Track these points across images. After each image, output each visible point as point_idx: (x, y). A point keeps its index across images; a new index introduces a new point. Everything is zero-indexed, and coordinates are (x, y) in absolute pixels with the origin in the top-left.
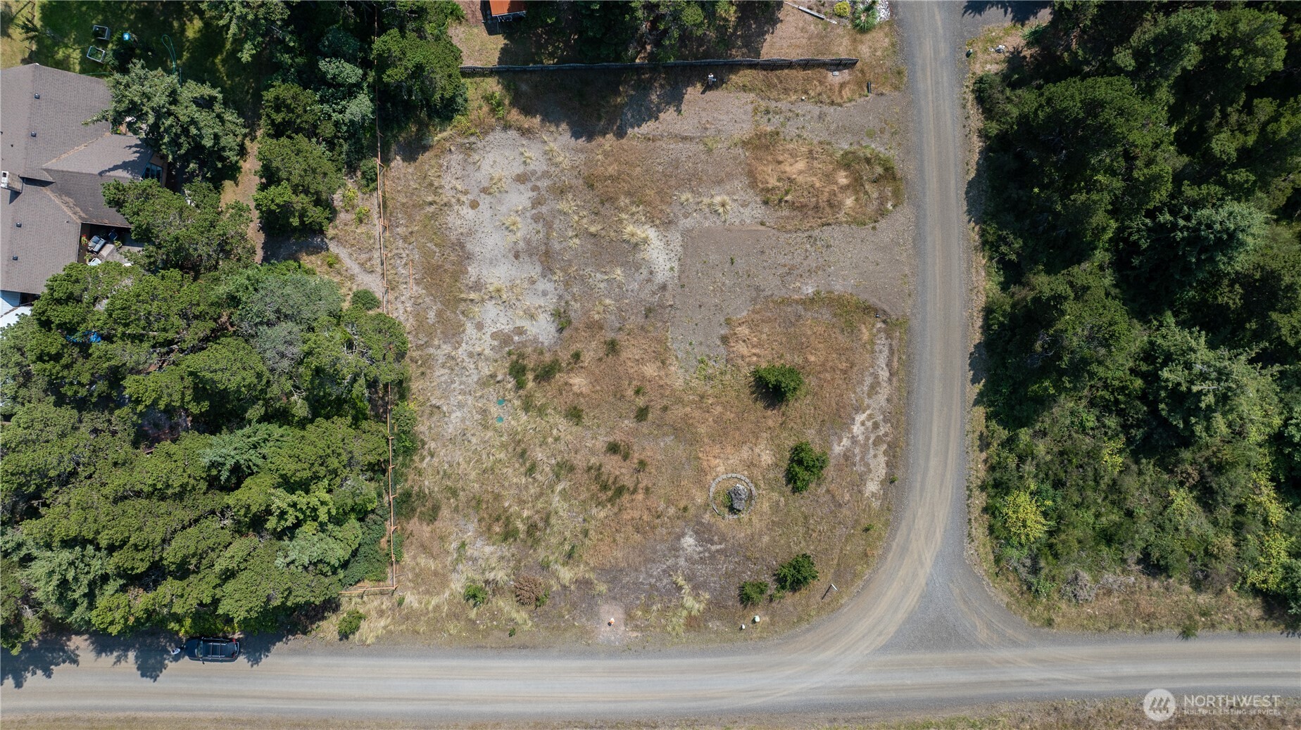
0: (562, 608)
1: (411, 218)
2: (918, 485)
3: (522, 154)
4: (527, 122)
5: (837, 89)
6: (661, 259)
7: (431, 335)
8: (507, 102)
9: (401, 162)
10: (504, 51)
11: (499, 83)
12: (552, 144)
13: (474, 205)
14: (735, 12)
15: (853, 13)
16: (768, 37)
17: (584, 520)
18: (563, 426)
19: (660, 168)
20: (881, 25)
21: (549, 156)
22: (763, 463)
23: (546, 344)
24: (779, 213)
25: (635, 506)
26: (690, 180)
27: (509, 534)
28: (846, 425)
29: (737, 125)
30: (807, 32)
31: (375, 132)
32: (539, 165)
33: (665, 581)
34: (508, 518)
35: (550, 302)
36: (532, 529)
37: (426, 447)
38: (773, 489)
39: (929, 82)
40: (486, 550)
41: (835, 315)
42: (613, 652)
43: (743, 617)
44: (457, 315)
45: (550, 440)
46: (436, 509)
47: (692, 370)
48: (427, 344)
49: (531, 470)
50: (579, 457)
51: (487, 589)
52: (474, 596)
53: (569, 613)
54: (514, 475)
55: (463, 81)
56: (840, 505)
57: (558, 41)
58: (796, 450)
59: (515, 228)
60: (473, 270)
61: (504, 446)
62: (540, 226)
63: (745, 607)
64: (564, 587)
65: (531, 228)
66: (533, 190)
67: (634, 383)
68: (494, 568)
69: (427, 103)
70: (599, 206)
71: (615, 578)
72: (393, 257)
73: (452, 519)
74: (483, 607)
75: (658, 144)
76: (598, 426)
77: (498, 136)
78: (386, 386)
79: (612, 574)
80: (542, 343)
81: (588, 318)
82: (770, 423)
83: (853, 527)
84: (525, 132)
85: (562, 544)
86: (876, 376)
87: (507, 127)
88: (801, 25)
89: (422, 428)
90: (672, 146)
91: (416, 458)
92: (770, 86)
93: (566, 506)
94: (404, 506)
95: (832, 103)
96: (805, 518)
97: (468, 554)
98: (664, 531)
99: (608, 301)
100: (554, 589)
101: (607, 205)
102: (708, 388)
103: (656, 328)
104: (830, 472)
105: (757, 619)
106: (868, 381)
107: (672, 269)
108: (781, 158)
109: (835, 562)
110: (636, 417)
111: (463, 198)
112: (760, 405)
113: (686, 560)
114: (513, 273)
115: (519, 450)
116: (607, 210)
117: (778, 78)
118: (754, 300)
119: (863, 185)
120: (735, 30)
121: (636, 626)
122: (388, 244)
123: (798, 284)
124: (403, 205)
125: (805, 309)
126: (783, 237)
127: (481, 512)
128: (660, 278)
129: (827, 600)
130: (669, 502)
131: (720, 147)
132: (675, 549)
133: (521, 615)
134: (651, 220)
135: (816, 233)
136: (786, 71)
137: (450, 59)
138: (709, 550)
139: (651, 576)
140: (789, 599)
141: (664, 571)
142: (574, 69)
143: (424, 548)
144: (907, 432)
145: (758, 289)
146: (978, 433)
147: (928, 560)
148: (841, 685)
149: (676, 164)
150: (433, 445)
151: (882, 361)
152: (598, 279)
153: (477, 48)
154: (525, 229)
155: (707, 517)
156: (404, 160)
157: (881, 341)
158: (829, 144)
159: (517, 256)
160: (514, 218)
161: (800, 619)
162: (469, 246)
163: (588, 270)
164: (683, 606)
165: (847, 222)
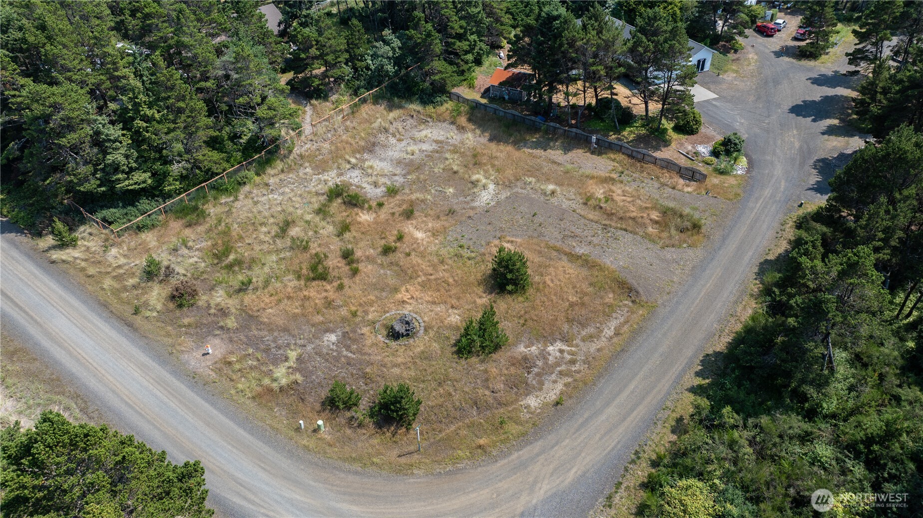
0: (188, 318)
2: (581, 420)
3: (450, 135)
4: (467, 125)
5: (682, 184)
6: (485, 197)
8: (463, 114)
12: (471, 137)
13: (400, 140)
14: (634, 137)
16: (652, 150)
19: (527, 167)
21: (464, 140)
22: (447, 321)
24: (591, 211)
26: (541, 177)
28: (544, 339)
29: (596, 170)
32: (454, 141)
35: (394, 185)
36: (236, 263)
37: (237, 195)
38: (437, 341)
42: (179, 371)
44: (334, 164)
47: (449, 248)
50: (318, 249)
51: (162, 273)
53: (188, 328)
59: (411, 154)
60: (367, 156)
62: (426, 159)
63: (322, 411)
65: (420, 157)
66: (439, 147)
70: (471, 164)
73: (198, 233)
75: (535, 159)
77: (444, 125)
79: (250, 321)
81: (409, 198)
82: (479, 301)
83: (485, 417)
84: (461, 128)
86: (599, 331)
87: (453, 123)
88: (676, 157)
90: (543, 162)
92: (633, 166)
95: (674, 189)
99: (429, 198)
100: (200, 303)
101: (476, 166)
103: (447, 221)
104: (500, 358)
106: (590, 330)
107: (488, 204)
110: (382, 250)
113: (314, 348)
114: (388, 167)
117: (642, 165)
118: (532, 237)
119: (669, 228)
123: (575, 245)
125: (569, 260)
126: (585, 221)
128: (476, 204)
131: (575, 174)
132: (315, 336)
133: (157, 305)
134: (498, 181)
135: (612, 229)
136: (650, 166)
138: (339, 353)
139: (275, 342)
141: (289, 346)
143: (162, 236)
144: (601, 376)
145: (540, 234)
149: (539, 169)
151: (613, 324)
152: (435, 188)
154: (416, 156)
155: (364, 330)
156: (384, 107)
157: (622, 312)
158: (657, 200)
159: (398, 163)
160: (416, 150)
161: (359, 459)
162: (377, 150)
163: (434, 183)
165: (642, 236)
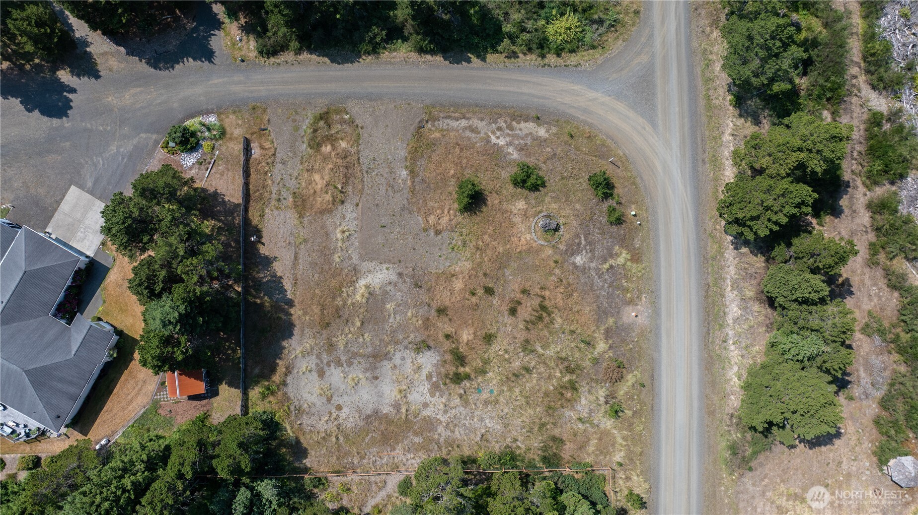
0: (625, 350)
1: (347, 454)
2: (541, 101)
3: (304, 373)
4: (281, 369)
5: (264, 152)
6: (381, 276)
7: (431, 440)
8: (267, 383)
9: (307, 460)
10: (230, 385)
11: (253, 389)
12: (298, 352)
13: (339, 408)
14: (208, 221)
15: (212, 139)
16: (227, 199)
17: (563, 333)
18: (497, 347)
19: (316, 276)
20: (220, 120)
21: (306, 354)
22: (525, 207)
23: (439, 358)
24: (350, 193)
25: (555, 297)
26: (325, 255)
27: (573, 387)
28: (498, 149)
29: (288, 221)
30: (223, 172)
31: (285, 478)
32: (312, 361)
33: (606, 277)
34: (562, 387)
35: (409, 355)
36: (569, 370)
37: (510, 445)
38: (543, 201)
39: (261, 88)
40: (584, 403)
41: (422, 156)
42: (656, 314)
43: (632, 223)
44: (418, 421)
45: (506, 356)
46: (554, 439)
47: (459, 255)
48: (438, 443)
49: (528, 370)
50: (519, 336)
51: (611, 402)
52: (616, 412)
53: (628, 344)
54: (531, 382)
55: (250, 414)
56: (554, 154)
57: (224, 347)
58: (515, 184)
59: (356, 379)
60: (386, 410)
61: (510, 389)
62: (356, 361)
63: (625, 221)
64: (610, 347)
65: (356, 368)
66: (330, 366)
67: (467, 296)
68: (597, 397)
69: (266, 440)
70: (342, 319)
71: (604, 312)
72: (375, 467)
73: (561, 427)
74: (624, 406)
75: (299, 277)
76: (498, 322)
77: (290, 390)
78: (466, 473)
79: (601, 314)
80: (438, 361)
81: (421, 328)
82: (496, 202)
83: (570, 145)
84: (289, 371)
85: (580, 349)
86: (465, 128)
87: (284, 384)
88: (219, 176)
89: (497, 448)
90: (301, 267)
91: (518, 452)
92: (261, 197)
93: (553, 346)
94: (552, 461)
95: (274, 155)
96: (563, 178)
97: (586, 415)
98: (572, 277)
99: (409, 314)
100: (611, 355)
101: (341, 313)
102: (471, 245)
103: (429, 280)
104: (531, 161)
105: (633, 213)
106: (468, 133)
107: (387, 269)
108: (312, 191)
109: (594, 158)
110: (491, 295)
111: (334, 415)
112: (484, 209)
113: (592, 262)
114: (388, 380)
115: (513, 378)
116: (345, 313)
117: (255, 192)
118: (411, 212)
119: (332, 135)
120: (220, 221)
121: (638, 297)
122: (365, 470)
123: (400, 181)
124: (338, 458)
125: (418, 176)
126: (367, 191)
127: (557, 406)
128: (394, 277)
129: (620, 164)
130: (551, 273)
131: (303, 233)
132: (584, 269)
133: (630, 379)
134: (353, 283)
135: (364, 168)
136: (251, 186)
137: (235, 423)
138: (585, 246)
139: (603, 286)
140: (619, 190)
141: (599, 278)
142: (244, 335)
143: (582, 447)
144: (505, 107)
145: (403, 209)
146: (506, 60)
147: (593, 94)
148: (679, 155)
149: (313, 264)
150: (509, 440)
151: (454, 124)
152: (393, 321)
153: (228, 404)
154: (357, 372)
155: (562, 247)
156: (306, 457)
157: (441, 124)
158: (302, 158)
159: (376, 378)
160: (349, 380)
161: (634, 183)
162: (369, 412)
163: (387, 327)
164: (624, 265)
165: (357, 146)
